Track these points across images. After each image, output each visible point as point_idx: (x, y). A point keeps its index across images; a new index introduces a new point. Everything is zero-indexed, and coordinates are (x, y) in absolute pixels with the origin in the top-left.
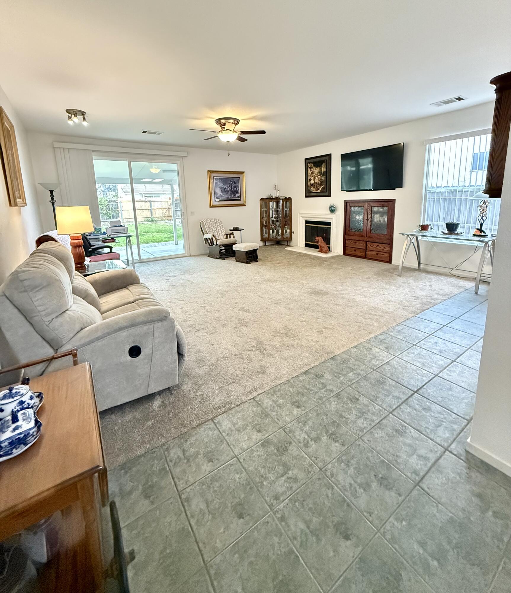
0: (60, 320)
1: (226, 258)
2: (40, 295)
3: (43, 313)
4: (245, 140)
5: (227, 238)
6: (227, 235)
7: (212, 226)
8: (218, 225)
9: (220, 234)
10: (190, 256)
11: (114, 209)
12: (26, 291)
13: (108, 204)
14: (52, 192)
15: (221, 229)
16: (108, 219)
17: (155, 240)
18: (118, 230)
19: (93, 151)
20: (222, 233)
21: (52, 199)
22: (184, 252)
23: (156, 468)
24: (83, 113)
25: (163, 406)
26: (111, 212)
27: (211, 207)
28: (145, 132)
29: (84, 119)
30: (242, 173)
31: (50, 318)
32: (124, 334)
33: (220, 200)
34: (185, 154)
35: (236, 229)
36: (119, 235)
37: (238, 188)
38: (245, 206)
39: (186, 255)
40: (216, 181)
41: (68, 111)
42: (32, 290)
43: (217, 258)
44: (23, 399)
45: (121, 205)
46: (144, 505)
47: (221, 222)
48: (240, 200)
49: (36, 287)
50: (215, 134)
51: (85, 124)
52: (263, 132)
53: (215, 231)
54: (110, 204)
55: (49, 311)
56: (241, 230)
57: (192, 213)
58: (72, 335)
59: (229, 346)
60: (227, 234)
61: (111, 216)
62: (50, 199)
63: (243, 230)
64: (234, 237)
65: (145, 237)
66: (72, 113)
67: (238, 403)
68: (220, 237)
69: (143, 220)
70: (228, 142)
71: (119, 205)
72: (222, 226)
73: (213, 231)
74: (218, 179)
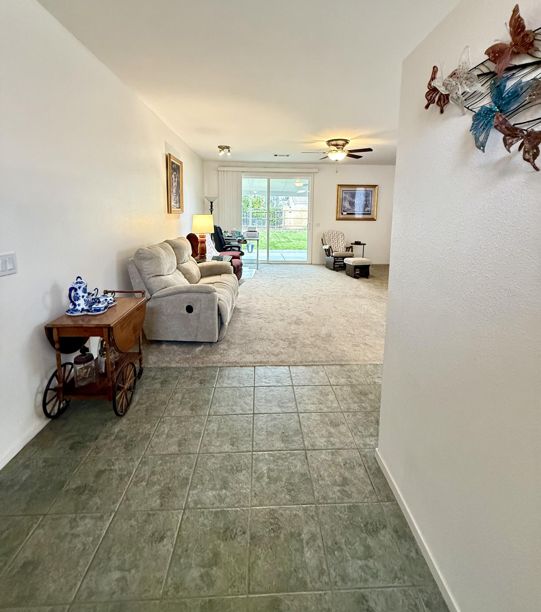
0: (154, 279)
1: (340, 270)
2: (147, 263)
3: (146, 273)
4: (360, 157)
5: (347, 251)
6: (347, 248)
7: (333, 238)
8: (339, 238)
9: (340, 247)
10: (311, 264)
11: (278, 217)
12: (140, 259)
13: (274, 212)
14: (212, 203)
15: (342, 241)
16: (273, 225)
17: (297, 247)
18: (252, 234)
19: (243, 172)
20: (342, 246)
21: (212, 208)
22: (306, 260)
23: (175, 375)
24: (228, 148)
25: (202, 351)
26: (276, 219)
27: (337, 220)
28: (276, 155)
29: (229, 151)
30: (375, 186)
31: (149, 276)
32: (184, 296)
33: (348, 214)
34: (316, 170)
35: (358, 243)
36: (250, 239)
37: (369, 201)
38: (375, 220)
39: (308, 263)
40: (345, 195)
41: (219, 147)
42: (143, 259)
43: (331, 269)
44: (107, 298)
45: (284, 213)
46: (158, 386)
47: (343, 235)
48: (370, 214)
49: (145, 258)
50: (325, 155)
51: (229, 154)
52: (370, 150)
53: (335, 243)
54: (276, 212)
55: (149, 272)
56: (364, 244)
57: (318, 225)
58: (158, 289)
59: (272, 333)
60: (347, 246)
61: (276, 223)
62: (210, 208)
63: (365, 244)
64: (352, 251)
65: (291, 243)
66: (222, 148)
67: (242, 365)
68: (339, 250)
69: (301, 228)
70: (337, 160)
71: (283, 213)
72: (344, 238)
73: (333, 243)
74: (347, 193)
